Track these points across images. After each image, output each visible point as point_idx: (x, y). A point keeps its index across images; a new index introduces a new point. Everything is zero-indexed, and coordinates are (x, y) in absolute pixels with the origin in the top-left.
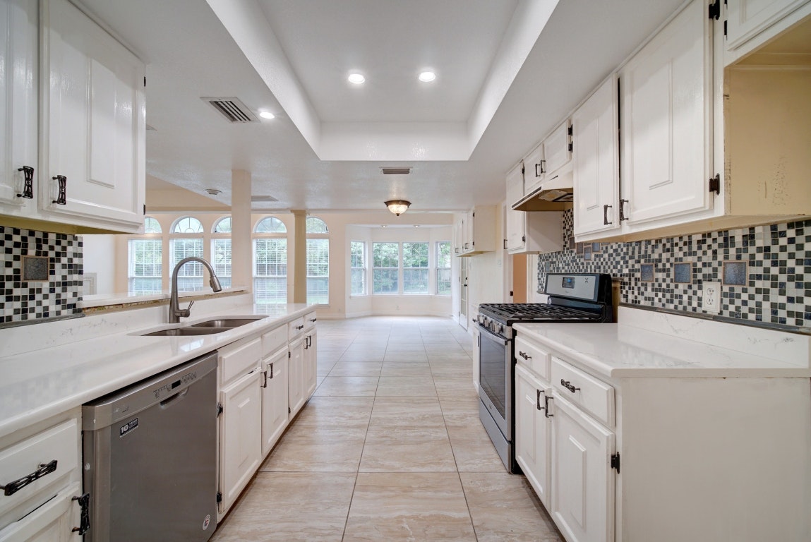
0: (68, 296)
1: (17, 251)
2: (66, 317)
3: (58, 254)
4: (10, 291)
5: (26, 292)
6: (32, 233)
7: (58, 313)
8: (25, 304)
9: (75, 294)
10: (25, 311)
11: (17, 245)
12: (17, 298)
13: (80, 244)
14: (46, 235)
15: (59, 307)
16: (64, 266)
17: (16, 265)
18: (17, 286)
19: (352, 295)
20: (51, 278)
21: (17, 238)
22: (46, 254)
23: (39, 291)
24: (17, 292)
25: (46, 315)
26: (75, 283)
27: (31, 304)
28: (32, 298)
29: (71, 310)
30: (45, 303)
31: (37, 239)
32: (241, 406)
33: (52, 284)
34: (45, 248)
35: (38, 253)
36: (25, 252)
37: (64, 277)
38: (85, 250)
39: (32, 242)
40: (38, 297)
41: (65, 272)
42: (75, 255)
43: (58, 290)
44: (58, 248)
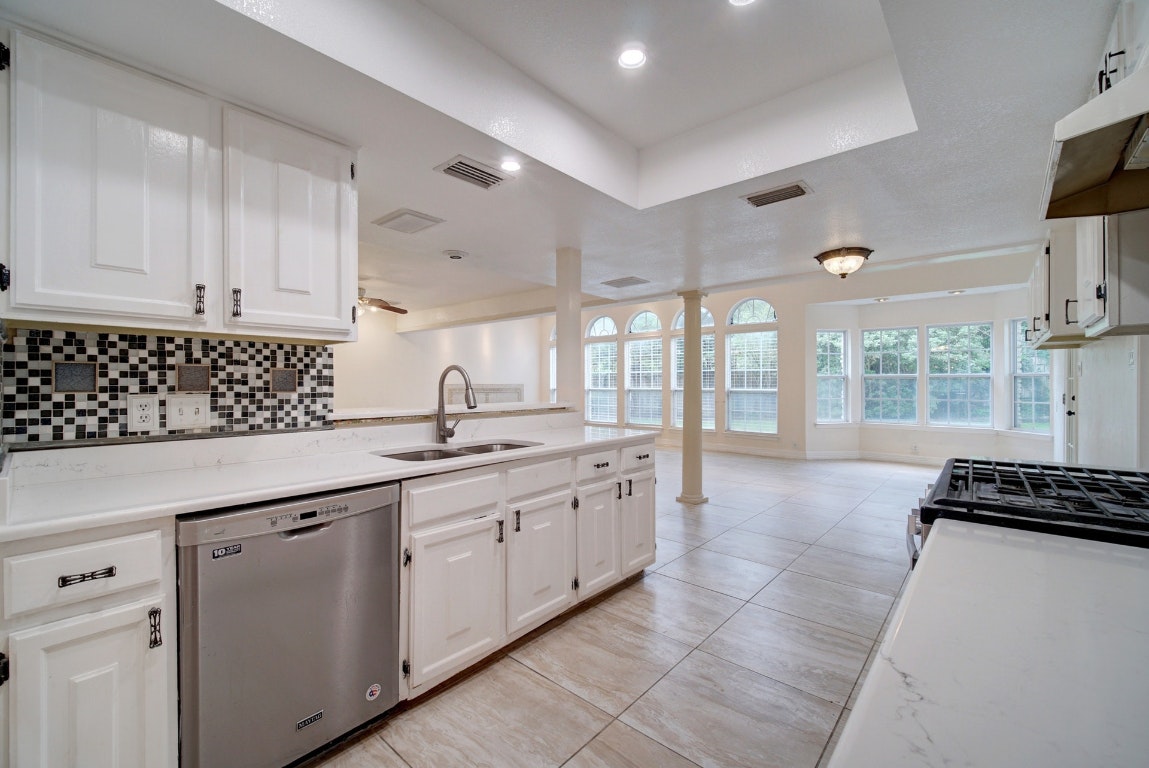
0: (318, 408)
1: (267, 364)
2: (314, 429)
3: (306, 366)
4: (261, 401)
5: (275, 402)
6: (280, 347)
7: (307, 424)
8: (274, 414)
9: (325, 406)
10: (274, 420)
11: (266, 358)
12: (267, 408)
13: (331, 355)
14: (294, 347)
15: (308, 418)
16: (313, 378)
17: (267, 377)
18: (267, 396)
19: (820, 421)
20: (300, 390)
21: (266, 352)
22: (294, 366)
23: (288, 402)
24: (267, 402)
25: (295, 425)
26: (325, 395)
27: (280, 414)
28: (281, 408)
29: (321, 422)
30: (294, 413)
31: (286, 352)
32: (451, 559)
33: (300, 395)
34: (294, 360)
35: (287, 366)
36: (274, 365)
37: (313, 389)
38: (335, 361)
39: (280, 355)
40: (287, 408)
41: (314, 383)
42: (325, 366)
43: (307, 401)
44: (307, 360)
